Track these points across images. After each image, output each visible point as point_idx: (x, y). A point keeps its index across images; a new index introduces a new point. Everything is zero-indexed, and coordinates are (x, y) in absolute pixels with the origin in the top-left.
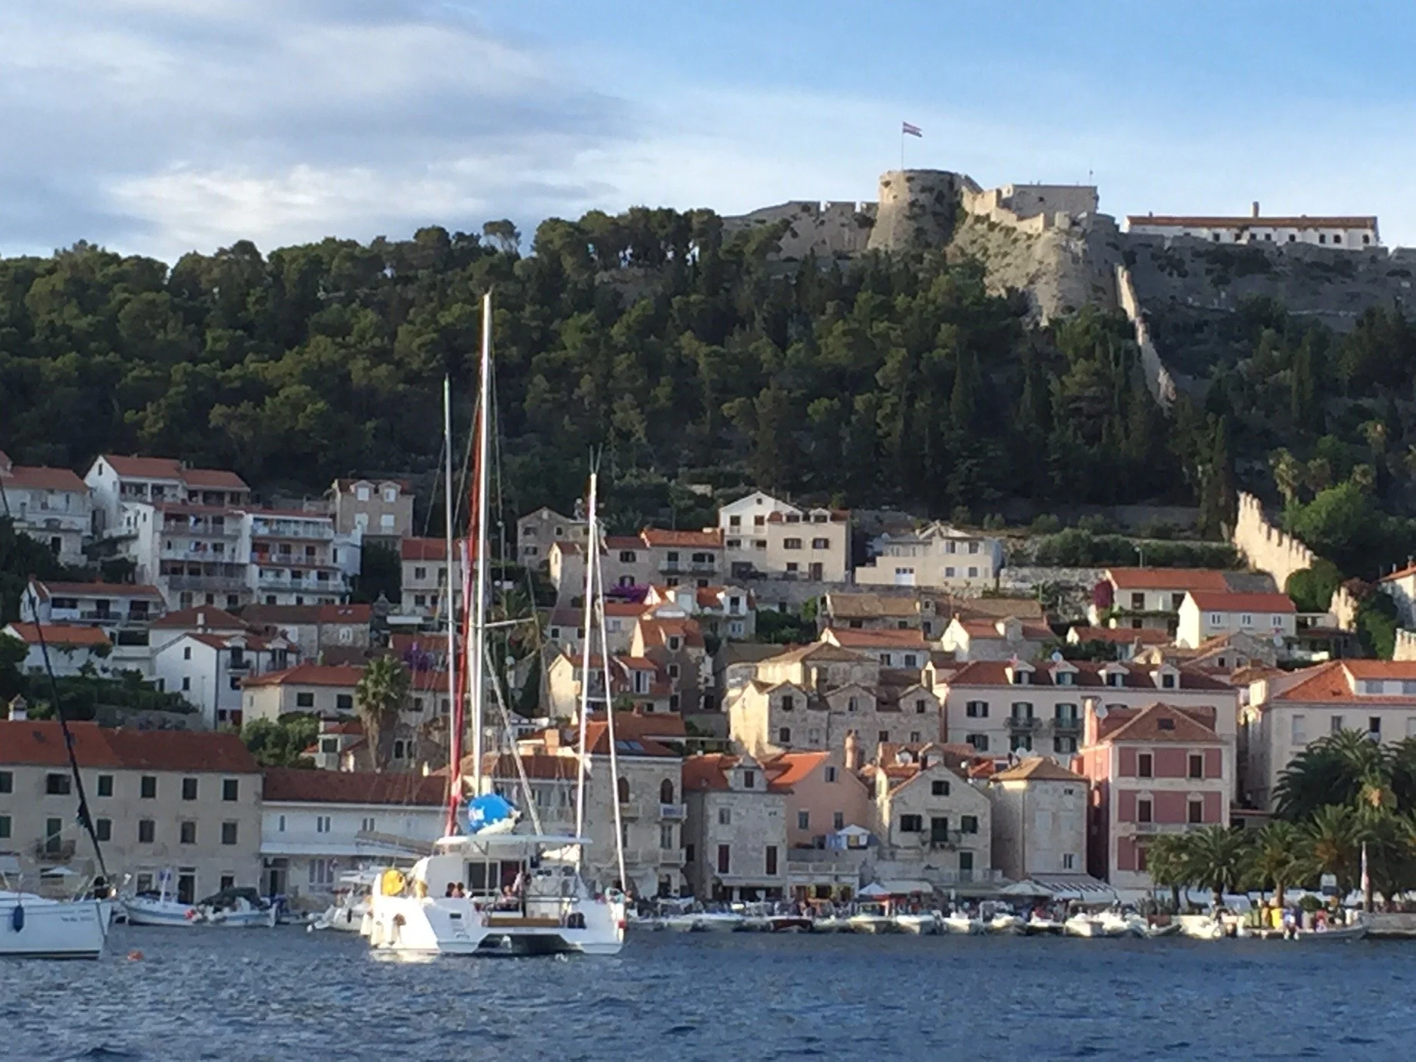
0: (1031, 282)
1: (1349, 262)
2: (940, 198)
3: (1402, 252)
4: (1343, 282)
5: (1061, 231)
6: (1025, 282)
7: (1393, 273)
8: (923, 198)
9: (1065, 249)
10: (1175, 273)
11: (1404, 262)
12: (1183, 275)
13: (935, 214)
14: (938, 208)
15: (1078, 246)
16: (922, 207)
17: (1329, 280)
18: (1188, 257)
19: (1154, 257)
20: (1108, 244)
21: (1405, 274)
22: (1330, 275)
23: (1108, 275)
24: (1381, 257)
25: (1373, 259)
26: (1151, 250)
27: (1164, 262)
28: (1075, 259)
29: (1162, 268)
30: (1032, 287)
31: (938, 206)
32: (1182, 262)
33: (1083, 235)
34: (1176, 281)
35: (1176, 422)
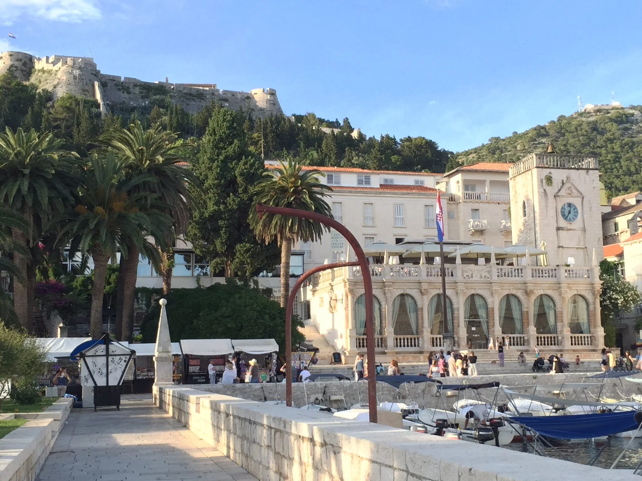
0: (55, 87)
1: (202, 94)
2: (25, 64)
3: (225, 92)
4: (201, 102)
5: (69, 66)
6: (52, 88)
7: (221, 100)
8: (17, 64)
9: (70, 73)
10: (125, 92)
11: (226, 96)
12: (129, 93)
13: (22, 70)
14: (24, 68)
15: (77, 72)
16: (16, 67)
17: (194, 100)
18: (131, 86)
19: (116, 85)
20: (92, 74)
21: (226, 100)
22: (195, 98)
23: (90, 86)
24: (216, 93)
25: (213, 94)
26: (114, 82)
27: (120, 87)
28: (75, 78)
29: (119, 90)
30: (55, 89)
31: (23, 67)
32: (128, 88)
33: (80, 68)
34: (126, 95)
35: (103, 127)
